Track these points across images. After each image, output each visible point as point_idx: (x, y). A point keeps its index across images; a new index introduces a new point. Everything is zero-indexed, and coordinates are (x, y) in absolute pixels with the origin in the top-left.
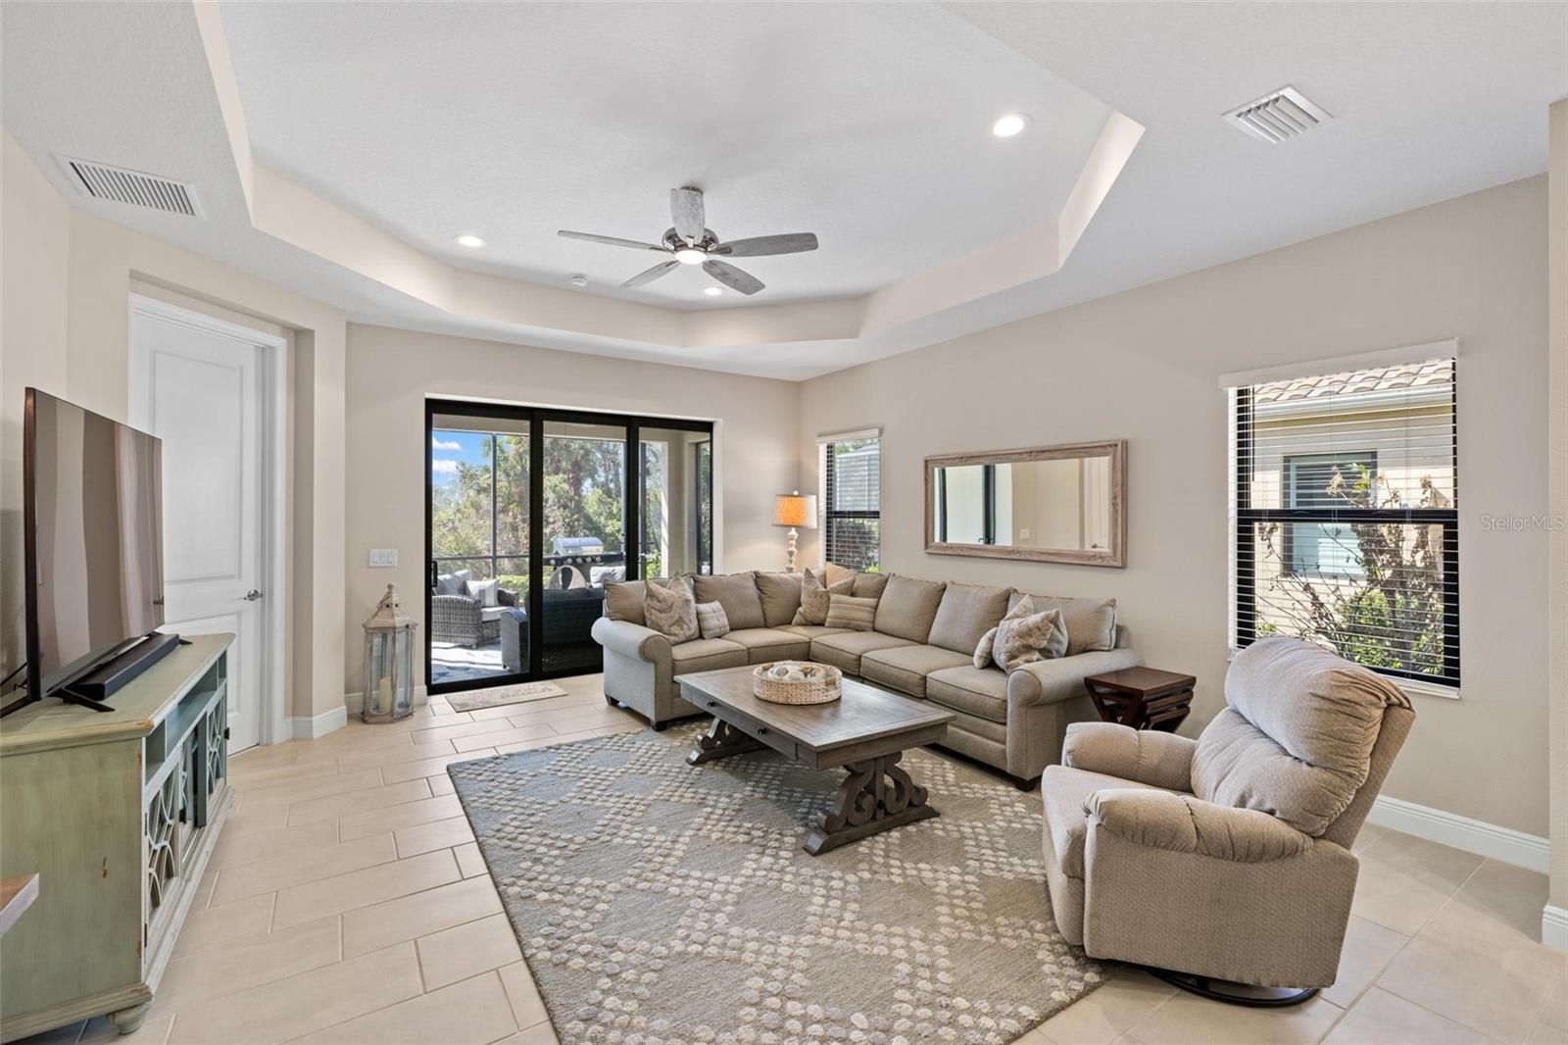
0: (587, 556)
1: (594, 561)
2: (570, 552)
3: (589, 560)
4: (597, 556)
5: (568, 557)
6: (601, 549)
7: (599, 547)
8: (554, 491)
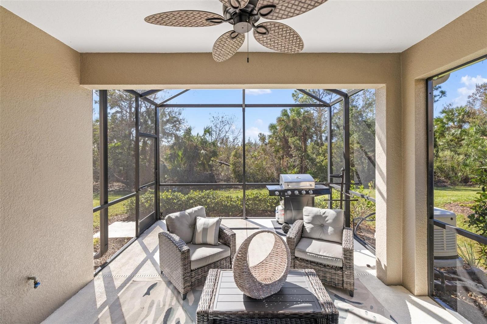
0: (303, 190)
1: (307, 193)
2: (290, 187)
3: (304, 192)
4: (310, 189)
5: (288, 190)
6: (313, 184)
7: (311, 183)
8: (294, 144)
